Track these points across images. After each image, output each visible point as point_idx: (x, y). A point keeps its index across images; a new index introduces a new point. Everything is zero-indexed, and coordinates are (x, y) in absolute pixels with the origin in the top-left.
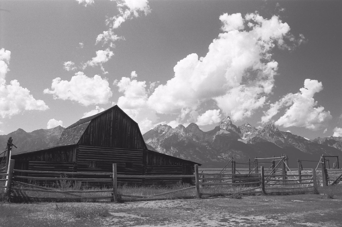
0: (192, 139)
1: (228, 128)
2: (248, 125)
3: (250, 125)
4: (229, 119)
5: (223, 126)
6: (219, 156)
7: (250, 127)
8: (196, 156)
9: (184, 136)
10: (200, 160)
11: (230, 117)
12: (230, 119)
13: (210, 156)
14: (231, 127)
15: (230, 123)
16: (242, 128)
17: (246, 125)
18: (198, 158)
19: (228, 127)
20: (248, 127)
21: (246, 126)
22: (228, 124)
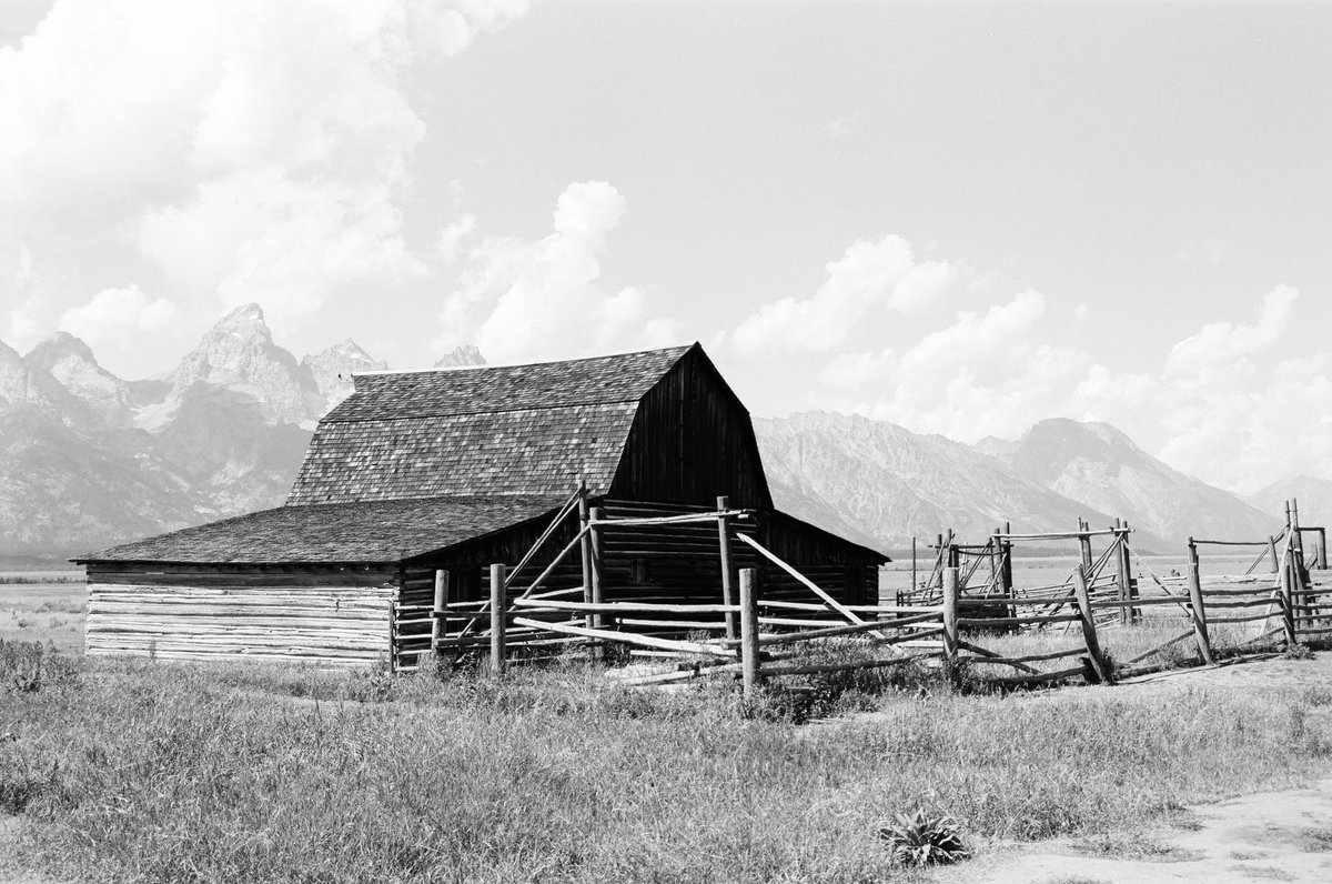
0: (60, 420)
1: (249, 363)
2: (352, 351)
3: (363, 353)
4: (255, 316)
5: (227, 352)
6: (203, 505)
7: (365, 363)
8: (78, 505)
9: (10, 401)
10: (99, 525)
11: (261, 311)
12: (261, 317)
13: (152, 506)
14: (269, 358)
15: (260, 339)
16: (325, 367)
17: (342, 352)
18: (88, 518)
19: (253, 361)
20: (351, 360)
21: (342, 358)
22: (250, 343)
